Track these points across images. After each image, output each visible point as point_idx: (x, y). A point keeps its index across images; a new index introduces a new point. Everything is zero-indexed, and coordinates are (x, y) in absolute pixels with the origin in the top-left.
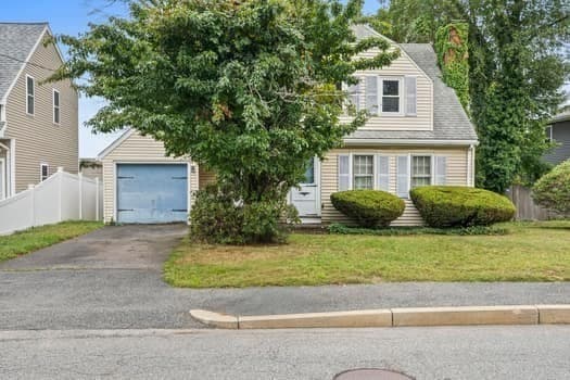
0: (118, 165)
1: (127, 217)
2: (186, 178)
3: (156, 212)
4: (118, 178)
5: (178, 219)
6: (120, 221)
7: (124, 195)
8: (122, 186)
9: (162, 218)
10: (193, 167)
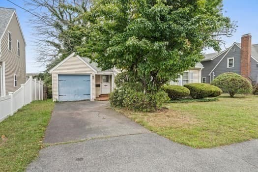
0: (59, 75)
1: (63, 99)
2: (90, 81)
3: (76, 96)
4: (59, 81)
5: (86, 99)
6: (60, 100)
7: (61, 89)
8: (60, 84)
9: (79, 98)
10: (93, 76)
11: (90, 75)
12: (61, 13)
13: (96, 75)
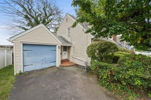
0: (23, 44)
2: (56, 50)
4: (24, 50)
10: (59, 47)
11: (56, 46)
12: (30, 10)
13: (61, 46)
